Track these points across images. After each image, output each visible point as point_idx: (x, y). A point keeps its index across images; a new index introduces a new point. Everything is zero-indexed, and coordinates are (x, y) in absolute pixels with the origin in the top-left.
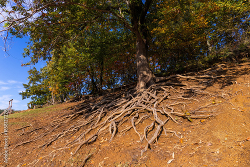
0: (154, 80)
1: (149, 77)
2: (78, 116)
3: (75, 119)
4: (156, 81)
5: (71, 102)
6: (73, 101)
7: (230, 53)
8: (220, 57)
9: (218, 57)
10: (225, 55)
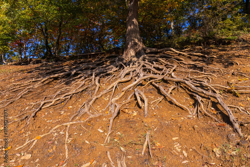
0: (145, 50)
1: (139, 46)
2: (53, 81)
3: (47, 84)
4: (147, 52)
5: (15, 64)
6: (20, 64)
7: (200, 38)
8: (191, 40)
9: (189, 40)
10: (195, 39)
